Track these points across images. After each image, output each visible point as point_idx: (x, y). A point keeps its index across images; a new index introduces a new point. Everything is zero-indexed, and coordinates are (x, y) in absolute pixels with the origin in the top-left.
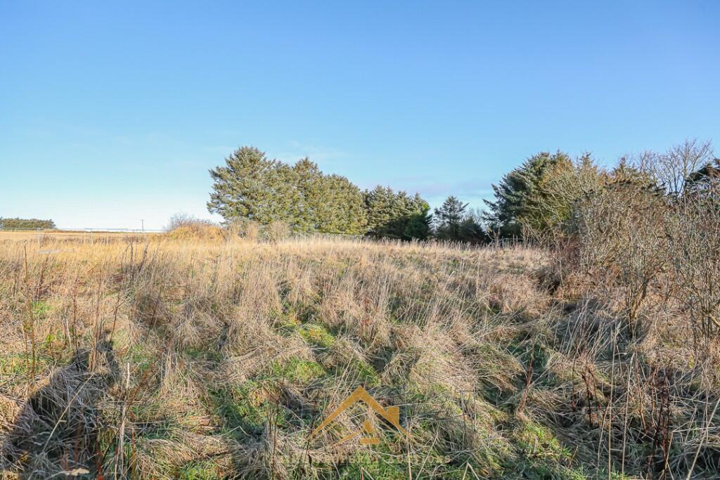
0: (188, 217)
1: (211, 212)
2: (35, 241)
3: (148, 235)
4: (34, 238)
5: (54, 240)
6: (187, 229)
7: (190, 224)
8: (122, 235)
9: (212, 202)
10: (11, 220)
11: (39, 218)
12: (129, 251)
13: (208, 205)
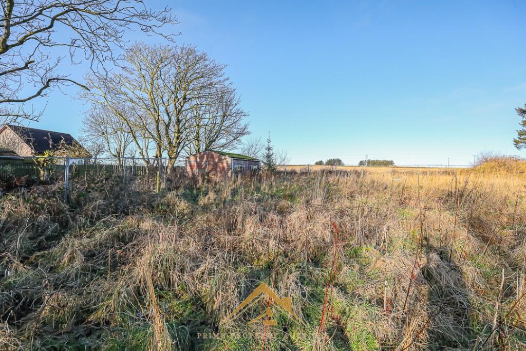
0: (494, 154)
1: (519, 148)
2: (388, 172)
3: (457, 169)
4: (388, 171)
5: (398, 172)
6: (493, 164)
7: (495, 160)
8: (437, 170)
9: (519, 138)
10: (374, 161)
11: (386, 160)
12: (454, 180)
13: (515, 141)
